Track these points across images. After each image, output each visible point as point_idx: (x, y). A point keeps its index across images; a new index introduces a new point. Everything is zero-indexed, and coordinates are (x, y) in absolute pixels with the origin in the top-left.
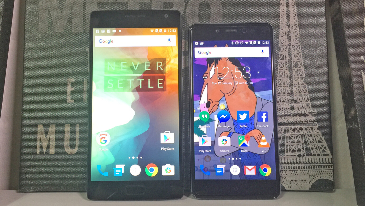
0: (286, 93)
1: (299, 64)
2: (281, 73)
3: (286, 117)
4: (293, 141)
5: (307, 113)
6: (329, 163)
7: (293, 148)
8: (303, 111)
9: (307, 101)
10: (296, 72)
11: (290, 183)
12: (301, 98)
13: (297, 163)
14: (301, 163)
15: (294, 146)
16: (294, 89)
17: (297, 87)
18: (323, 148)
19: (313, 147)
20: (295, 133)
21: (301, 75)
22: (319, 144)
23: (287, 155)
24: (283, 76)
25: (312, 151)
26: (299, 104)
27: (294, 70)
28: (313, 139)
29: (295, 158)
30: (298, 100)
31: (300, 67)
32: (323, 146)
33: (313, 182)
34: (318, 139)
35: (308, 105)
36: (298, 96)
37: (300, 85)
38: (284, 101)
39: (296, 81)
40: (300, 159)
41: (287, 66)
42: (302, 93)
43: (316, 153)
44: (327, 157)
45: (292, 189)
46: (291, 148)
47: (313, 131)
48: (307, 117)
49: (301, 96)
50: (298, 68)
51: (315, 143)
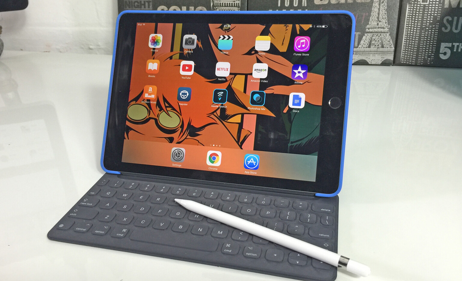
0: (376, 17)
1: (385, 2)
2: (374, 7)
3: (374, 29)
4: (376, 41)
5: (385, 27)
6: (392, 51)
7: (375, 44)
8: (383, 26)
9: (385, 21)
10: (382, 6)
11: (371, 61)
12: (383, 19)
13: (376, 51)
14: (378, 51)
15: (376, 43)
16: (380, 15)
17: (382, 14)
18: (390, 44)
19: (385, 44)
20: (377, 37)
21: (385, 8)
22: (389, 43)
23: (372, 48)
24: (375, 8)
25: (384, 46)
26: (381, 23)
27: (382, 5)
28: (386, 40)
29: (375, 49)
30: (381, 21)
31: (385, 3)
32: (390, 43)
33: (383, 60)
34: (388, 40)
35: (386, 23)
36: (381, 18)
37: (384, 13)
38: (374, 21)
39: (382, 11)
40: (378, 49)
41: (378, 3)
42: (384, 17)
43: (386, 47)
44: (392, 49)
45: (372, 63)
46: (374, 44)
47: (386, 36)
48: (384, 29)
49: (383, 18)
50: (383, 4)
51: (387, 42)
